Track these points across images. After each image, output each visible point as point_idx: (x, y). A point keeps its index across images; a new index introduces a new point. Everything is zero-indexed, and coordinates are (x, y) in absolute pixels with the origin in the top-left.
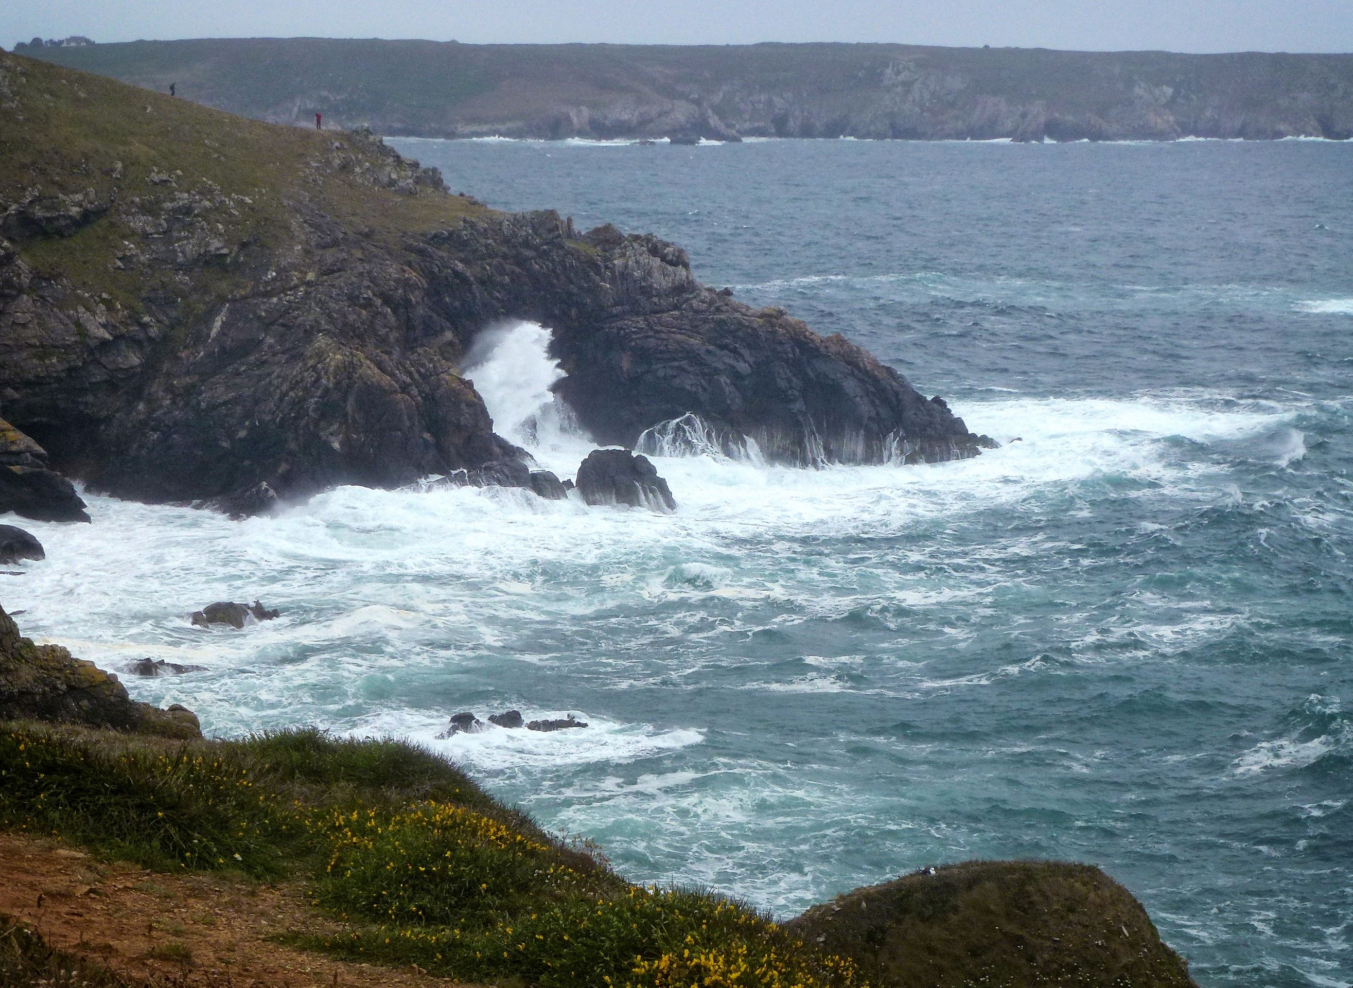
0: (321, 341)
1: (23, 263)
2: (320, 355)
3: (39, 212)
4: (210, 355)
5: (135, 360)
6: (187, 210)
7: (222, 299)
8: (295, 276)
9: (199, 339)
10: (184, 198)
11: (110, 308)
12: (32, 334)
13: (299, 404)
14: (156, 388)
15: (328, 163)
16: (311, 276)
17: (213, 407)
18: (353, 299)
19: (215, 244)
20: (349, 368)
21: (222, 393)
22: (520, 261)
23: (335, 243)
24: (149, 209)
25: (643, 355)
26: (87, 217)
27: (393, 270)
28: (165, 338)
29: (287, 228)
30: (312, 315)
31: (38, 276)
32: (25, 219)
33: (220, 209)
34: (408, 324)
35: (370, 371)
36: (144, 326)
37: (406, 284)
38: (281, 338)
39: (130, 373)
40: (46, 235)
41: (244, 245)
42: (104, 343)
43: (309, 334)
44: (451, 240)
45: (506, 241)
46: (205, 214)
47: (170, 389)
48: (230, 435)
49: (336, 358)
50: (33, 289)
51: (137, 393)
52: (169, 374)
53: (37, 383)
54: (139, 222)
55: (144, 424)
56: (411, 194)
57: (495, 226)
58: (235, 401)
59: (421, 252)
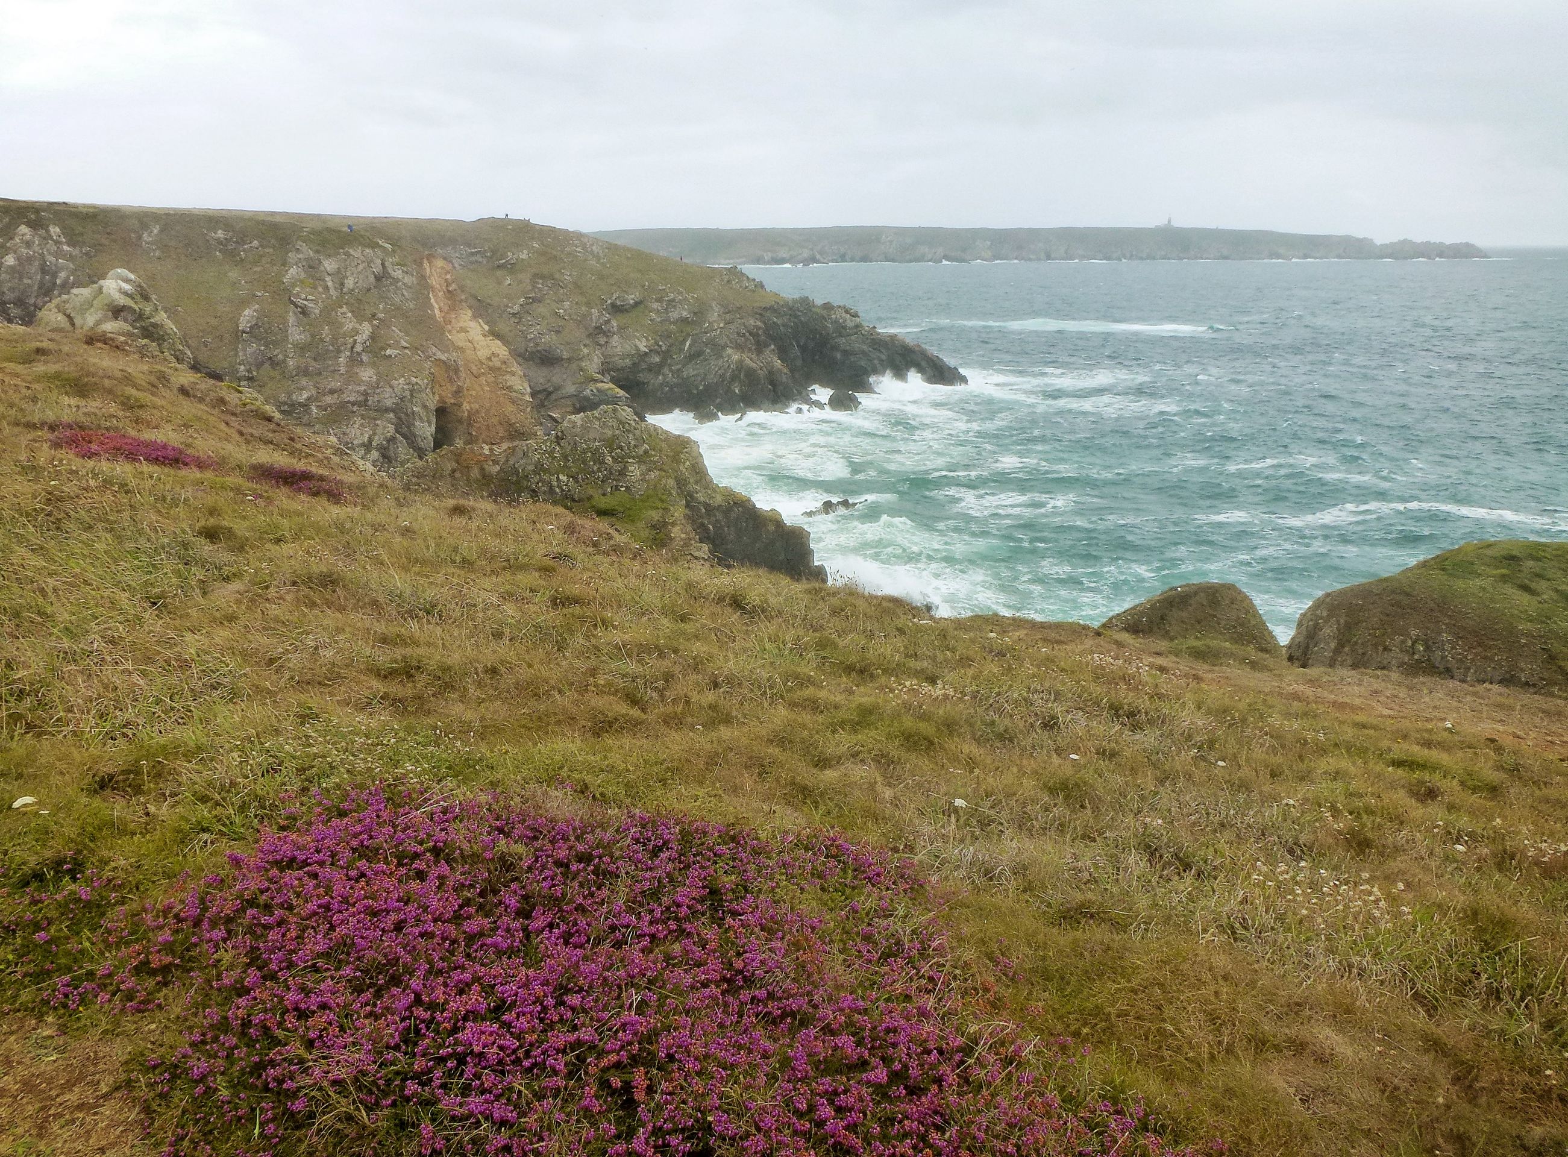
0: (729, 351)
1: (614, 323)
2: (729, 356)
3: (619, 303)
4: (685, 357)
5: (657, 359)
6: (673, 300)
7: (688, 335)
8: (715, 324)
9: (681, 350)
10: (672, 296)
11: (647, 340)
12: (619, 350)
13: (723, 375)
14: (666, 370)
15: (722, 280)
16: (722, 325)
17: (688, 378)
18: (738, 333)
19: (685, 313)
20: (741, 361)
21: (692, 373)
22: (796, 316)
23: (729, 312)
24: (659, 300)
25: (846, 353)
26: (637, 304)
27: (752, 322)
28: (668, 351)
29: (712, 307)
30: (724, 341)
31: (621, 328)
32: (613, 305)
33: (686, 299)
34: (758, 343)
35: (748, 361)
36: (660, 346)
37: (758, 328)
38: (712, 350)
39: (656, 364)
40: (621, 311)
41: (695, 314)
42: (646, 353)
43: (724, 347)
44: (771, 309)
45: (791, 309)
46: (680, 302)
47: (671, 370)
48: (697, 388)
49: (736, 357)
50: (619, 332)
51: (658, 373)
52: (670, 365)
53: (623, 369)
54: (655, 305)
55: (662, 384)
56: (754, 291)
57: (786, 304)
58: (697, 375)
59: (761, 314)
